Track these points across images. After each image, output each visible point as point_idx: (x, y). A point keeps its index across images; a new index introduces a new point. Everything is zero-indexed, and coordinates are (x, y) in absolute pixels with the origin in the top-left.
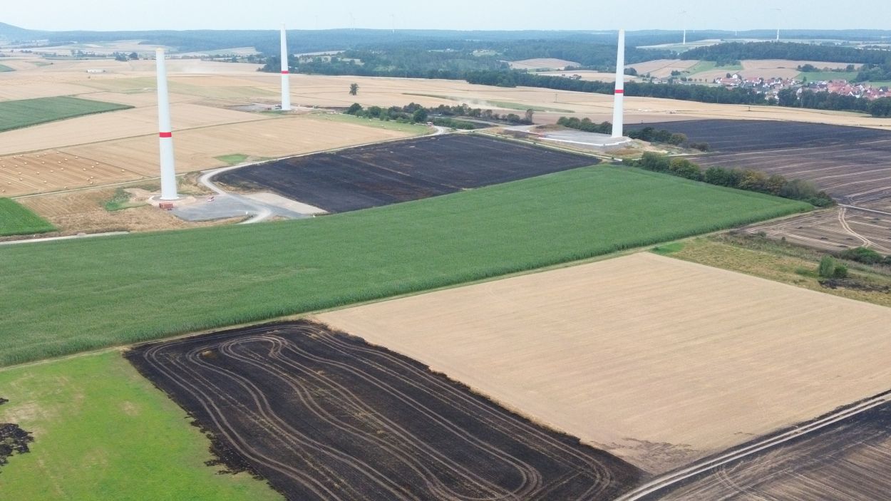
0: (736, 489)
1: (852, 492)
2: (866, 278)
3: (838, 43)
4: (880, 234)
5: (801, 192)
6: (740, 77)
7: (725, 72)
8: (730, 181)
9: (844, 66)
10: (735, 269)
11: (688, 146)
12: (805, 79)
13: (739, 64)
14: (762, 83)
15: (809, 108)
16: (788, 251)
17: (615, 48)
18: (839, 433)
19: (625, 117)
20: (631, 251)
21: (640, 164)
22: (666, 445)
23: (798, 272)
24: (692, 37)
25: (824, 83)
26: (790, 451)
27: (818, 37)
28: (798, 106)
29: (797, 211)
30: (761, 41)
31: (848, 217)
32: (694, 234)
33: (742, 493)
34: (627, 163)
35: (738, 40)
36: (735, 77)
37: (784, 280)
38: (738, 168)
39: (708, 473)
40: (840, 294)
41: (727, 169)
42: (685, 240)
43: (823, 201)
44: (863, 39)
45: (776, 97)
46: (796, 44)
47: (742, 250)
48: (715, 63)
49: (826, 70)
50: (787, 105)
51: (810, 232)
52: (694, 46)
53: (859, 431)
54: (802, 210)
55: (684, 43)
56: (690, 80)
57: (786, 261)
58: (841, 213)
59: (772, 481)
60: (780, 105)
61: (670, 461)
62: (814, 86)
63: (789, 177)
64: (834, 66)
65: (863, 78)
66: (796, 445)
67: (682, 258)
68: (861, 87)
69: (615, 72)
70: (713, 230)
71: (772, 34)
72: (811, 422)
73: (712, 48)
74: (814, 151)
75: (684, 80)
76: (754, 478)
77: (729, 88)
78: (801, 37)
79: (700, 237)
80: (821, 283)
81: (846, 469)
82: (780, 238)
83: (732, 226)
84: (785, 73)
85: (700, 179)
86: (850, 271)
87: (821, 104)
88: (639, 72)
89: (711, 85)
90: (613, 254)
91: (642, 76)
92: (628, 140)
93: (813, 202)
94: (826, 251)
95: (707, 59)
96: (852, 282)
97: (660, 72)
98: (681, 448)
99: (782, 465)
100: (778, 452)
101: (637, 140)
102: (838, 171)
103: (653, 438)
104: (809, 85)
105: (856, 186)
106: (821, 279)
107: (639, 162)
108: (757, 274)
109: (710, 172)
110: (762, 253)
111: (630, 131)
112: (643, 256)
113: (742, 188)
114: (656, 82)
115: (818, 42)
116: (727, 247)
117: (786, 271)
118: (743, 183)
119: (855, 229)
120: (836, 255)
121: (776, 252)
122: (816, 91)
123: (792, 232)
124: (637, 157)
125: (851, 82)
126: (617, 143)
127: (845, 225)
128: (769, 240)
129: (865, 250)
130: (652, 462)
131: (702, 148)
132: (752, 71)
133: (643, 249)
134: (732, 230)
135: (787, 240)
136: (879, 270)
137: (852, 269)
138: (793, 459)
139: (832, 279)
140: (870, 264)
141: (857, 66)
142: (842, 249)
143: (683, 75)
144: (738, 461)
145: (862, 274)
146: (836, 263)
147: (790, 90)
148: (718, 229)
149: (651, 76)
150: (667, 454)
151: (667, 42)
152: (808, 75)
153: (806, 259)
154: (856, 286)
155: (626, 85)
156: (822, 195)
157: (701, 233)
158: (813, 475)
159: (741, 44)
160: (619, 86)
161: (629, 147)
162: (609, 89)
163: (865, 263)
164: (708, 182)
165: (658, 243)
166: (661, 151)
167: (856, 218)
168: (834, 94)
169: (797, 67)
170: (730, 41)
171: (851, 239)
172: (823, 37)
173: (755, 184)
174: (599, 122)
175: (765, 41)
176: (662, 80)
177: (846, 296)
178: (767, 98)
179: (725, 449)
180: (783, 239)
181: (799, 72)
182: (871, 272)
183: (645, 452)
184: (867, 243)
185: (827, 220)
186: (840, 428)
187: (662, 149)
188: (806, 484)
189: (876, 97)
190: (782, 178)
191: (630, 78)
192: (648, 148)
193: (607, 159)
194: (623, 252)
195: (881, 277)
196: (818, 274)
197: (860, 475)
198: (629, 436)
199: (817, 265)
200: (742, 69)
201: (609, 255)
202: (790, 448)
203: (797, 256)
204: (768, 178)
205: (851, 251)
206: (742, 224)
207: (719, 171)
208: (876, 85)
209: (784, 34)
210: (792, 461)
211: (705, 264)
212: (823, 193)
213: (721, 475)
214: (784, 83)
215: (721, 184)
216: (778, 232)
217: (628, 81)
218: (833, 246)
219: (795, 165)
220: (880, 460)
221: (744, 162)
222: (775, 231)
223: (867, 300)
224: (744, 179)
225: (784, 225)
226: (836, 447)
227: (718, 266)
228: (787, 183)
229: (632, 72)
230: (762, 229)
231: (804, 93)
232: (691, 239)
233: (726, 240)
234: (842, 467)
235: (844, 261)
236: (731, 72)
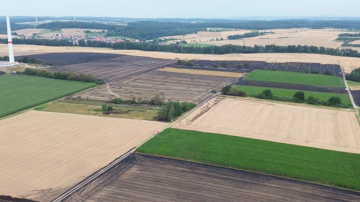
0: (81, 200)
1: (124, 189)
2: (119, 110)
3: (98, 22)
4: (122, 93)
5: (92, 79)
6: (62, 36)
7: (56, 34)
8: (64, 77)
9: (101, 31)
10: (70, 113)
11: (45, 64)
12: (87, 36)
13: (61, 30)
14: (71, 38)
15: (91, 47)
16: (90, 103)
17: (6, 23)
18: (117, 168)
19: (14, 53)
20: (25, 110)
21: (24, 73)
22: (50, 189)
23: (95, 110)
24: (40, 19)
25: (95, 37)
26: (100, 180)
27: (90, 20)
28: (86, 46)
29: (91, 87)
30: (68, 21)
31: (110, 87)
32: (52, 100)
33: (84, 200)
34: (18, 73)
35: (59, 21)
36: (60, 35)
37: (90, 114)
38: (66, 72)
39: (69, 196)
40: (111, 117)
41: (62, 73)
42: (48, 103)
43: (100, 82)
44: (107, 21)
45: (77, 43)
46: (82, 22)
47: (72, 104)
48: (51, 30)
49: (95, 32)
50: (82, 46)
51: (97, 94)
52: (41, 23)
53: (123, 166)
54: (93, 86)
55: (37, 22)
56: (41, 37)
57: (90, 107)
58: (108, 86)
59: (94, 193)
60: (79, 46)
61: (53, 195)
62: (91, 38)
63: (87, 74)
64: (98, 31)
65: (108, 35)
66: (102, 177)
67: (48, 111)
68: (108, 38)
69: (7, 34)
70: (59, 98)
71: (72, 18)
72: (106, 166)
73: (49, 24)
74: (95, 63)
75: (39, 37)
76: (88, 194)
77: (58, 40)
78: (84, 19)
79: (54, 101)
80: (104, 113)
81: (121, 181)
82: (86, 98)
83: (67, 95)
84: (79, 34)
85: (51, 77)
86: (114, 108)
87: (95, 45)
88: (18, 34)
89: (51, 39)
90: (17, 113)
91: (20, 36)
92: (18, 63)
93: (97, 83)
94: (104, 101)
95: (48, 28)
96: (115, 111)
97: (28, 34)
98: (57, 189)
99: (98, 185)
100: (96, 181)
101: (21, 63)
102: (104, 71)
103: (44, 188)
104: (89, 38)
105: (112, 75)
106: (103, 112)
107: (24, 72)
108: (79, 113)
109: (55, 74)
110: (80, 105)
111: (17, 59)
112: (31, 112)
113: (69, 80)
114: (26, 38)
115: (90, 22)
116: (66, 104)
117: (90, 110)
118: (69, 78)
119: (113, 91)
120: (108, 102)
121: (86, 104)
122: (92, 40)
123: (90, 95)
124: (23, 70)
125: (104, 37)
126: (12, 65)
127: (109, 90)
128: (82, 99)
129: (118, 99)
130: (45, 198)
131: (51, 65)
132: (66, 33)
133: (30, 109)
134: (67, 97)
135: (89, 98)
136: (123, 106)
137: (114, 107)
138: (101, 182)
139: (108, 111)
140: (120, 104)
141: (106, 31)
142: (109, 100)
143: (38, 35)
144: (81, 188)
145: (118, 108)
146: (108, 105)
147: (82, 40)
148: (61, 97)
149: (24, 35)
150: (51, 193)
151: (28, 22)
152: (88, 34)
153: (97, 105)
154: (116, 113)
155: (13, 39)
156: (100, 80)
157: (55, 100)
158: (109, 186)
159: (61, 22)
160: (10, 40)
161: (18, 66)
162: (6, 41)
163: (118, 104)
164: (55, 78)
165: (37, 106)
166: (33, 67)
167: (113, 88)
168: (99, 41)
169: (84, 31)
170: (56, 21)
171: (112, 95)
172: (92, 20)
173: (74, 78)
174: (3, 56)
175: (70, 21)
176: (29, 37)
177: (113, 117)
178: (74, 44)
179: (75, 185)
180: (88, 98)
181: (85, 33)
182: (121, 107)
183: (42, 194)
184: (118, 96)
185: (103, 89)
186: (117, 166)
187: (33, 66)
188: (107, 191)
189: (114, 42)
190: (84, 75)
191: (14, 37)
192: (27, 66)
193: (8, 72)
194: (22, 112)
195: (124, 108)
196: (102, 110)
197: (126, 182)
198: (34, 189)
199: (102, 107)
200: (62, 32)
201: (16, 114)
202: (100, 178)
203: (94, 104)
204: (79, 75)
205: (113, 100)
206: (71, 94)
207: (59, 74)
208: (113, 38)
209: (77, 18)
210: (101, 183)
211: (58, 112)
212: (100, 79)
213: (74, 196)
214: (80, 37)
215: (60, 79)
216: (85, 96)
217: (14, 38)
218: (106, 99)
219: (89, 69)
220: (132, 175)
221: (68, 69)
222: (84, 96)
223: (120, 117)
224: (70, 76)
225: (87, 93)
226: (116, 174)
227: (63, 112)
228: (86, 76)
229: (15, 34)
230: (79, 95)
231: (88, 41)
232: (51, 103)
233: (65, 101)
234: (118, 181)
235: (111, 104)
236: (58, 34)
